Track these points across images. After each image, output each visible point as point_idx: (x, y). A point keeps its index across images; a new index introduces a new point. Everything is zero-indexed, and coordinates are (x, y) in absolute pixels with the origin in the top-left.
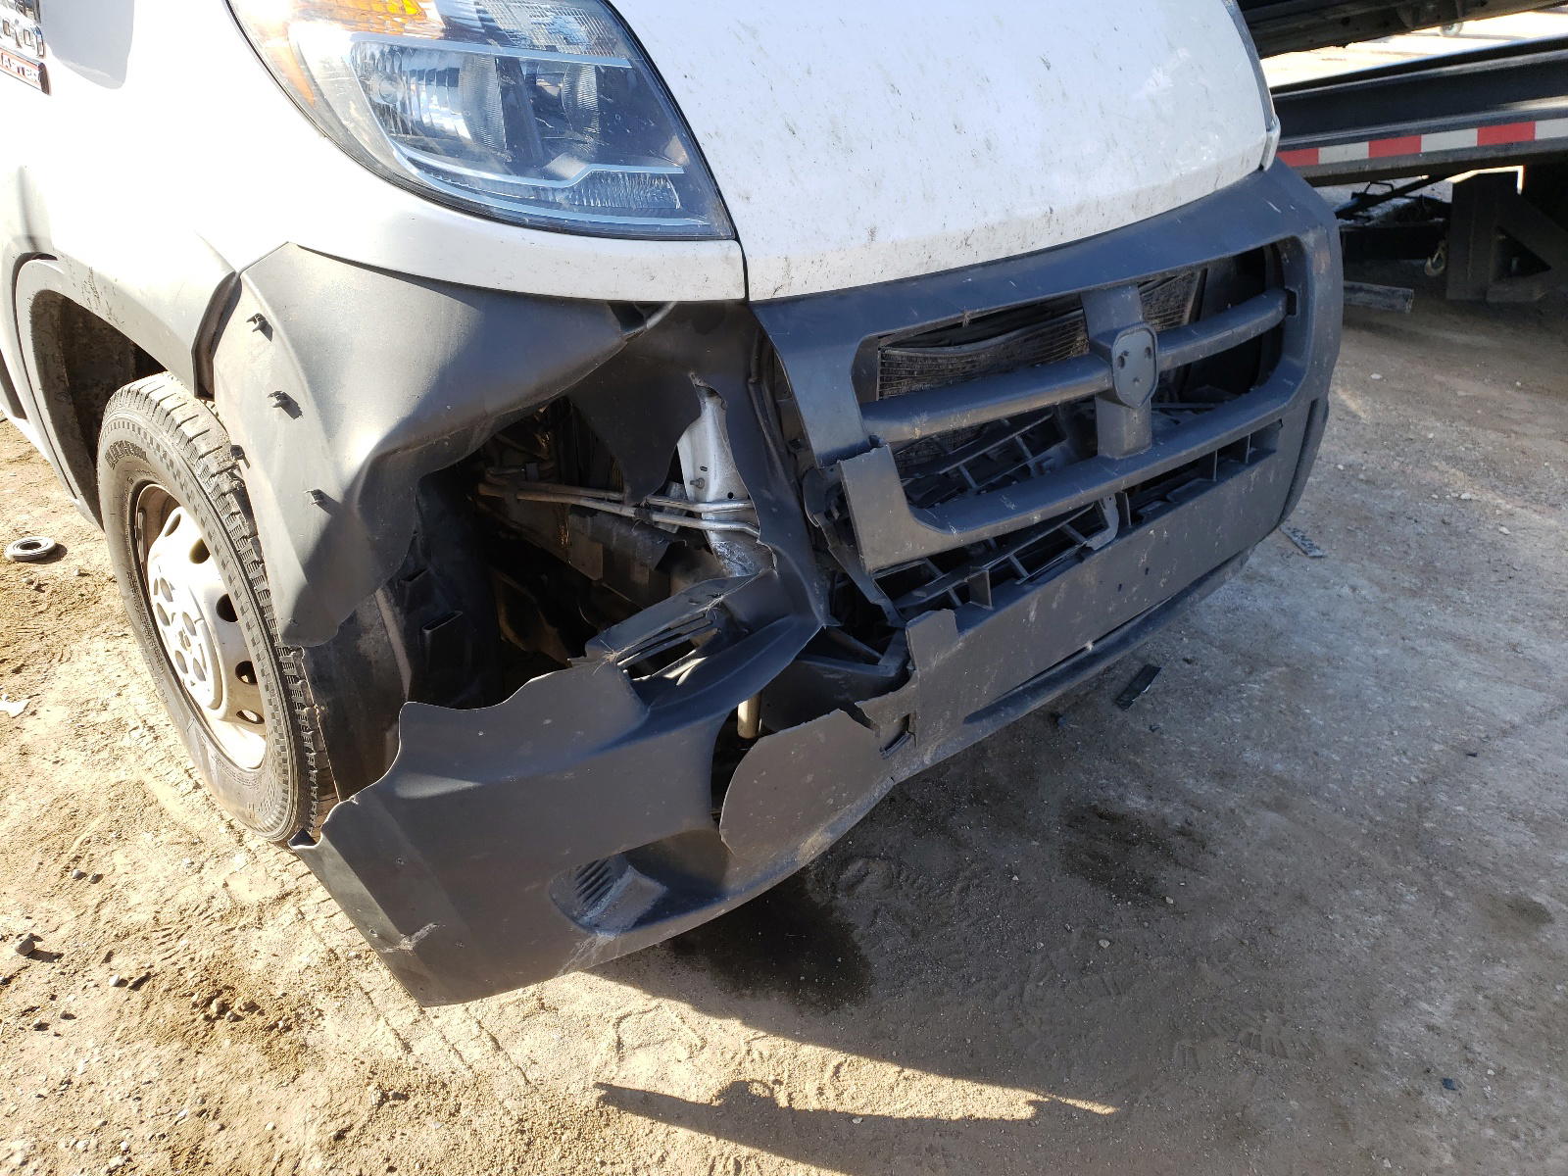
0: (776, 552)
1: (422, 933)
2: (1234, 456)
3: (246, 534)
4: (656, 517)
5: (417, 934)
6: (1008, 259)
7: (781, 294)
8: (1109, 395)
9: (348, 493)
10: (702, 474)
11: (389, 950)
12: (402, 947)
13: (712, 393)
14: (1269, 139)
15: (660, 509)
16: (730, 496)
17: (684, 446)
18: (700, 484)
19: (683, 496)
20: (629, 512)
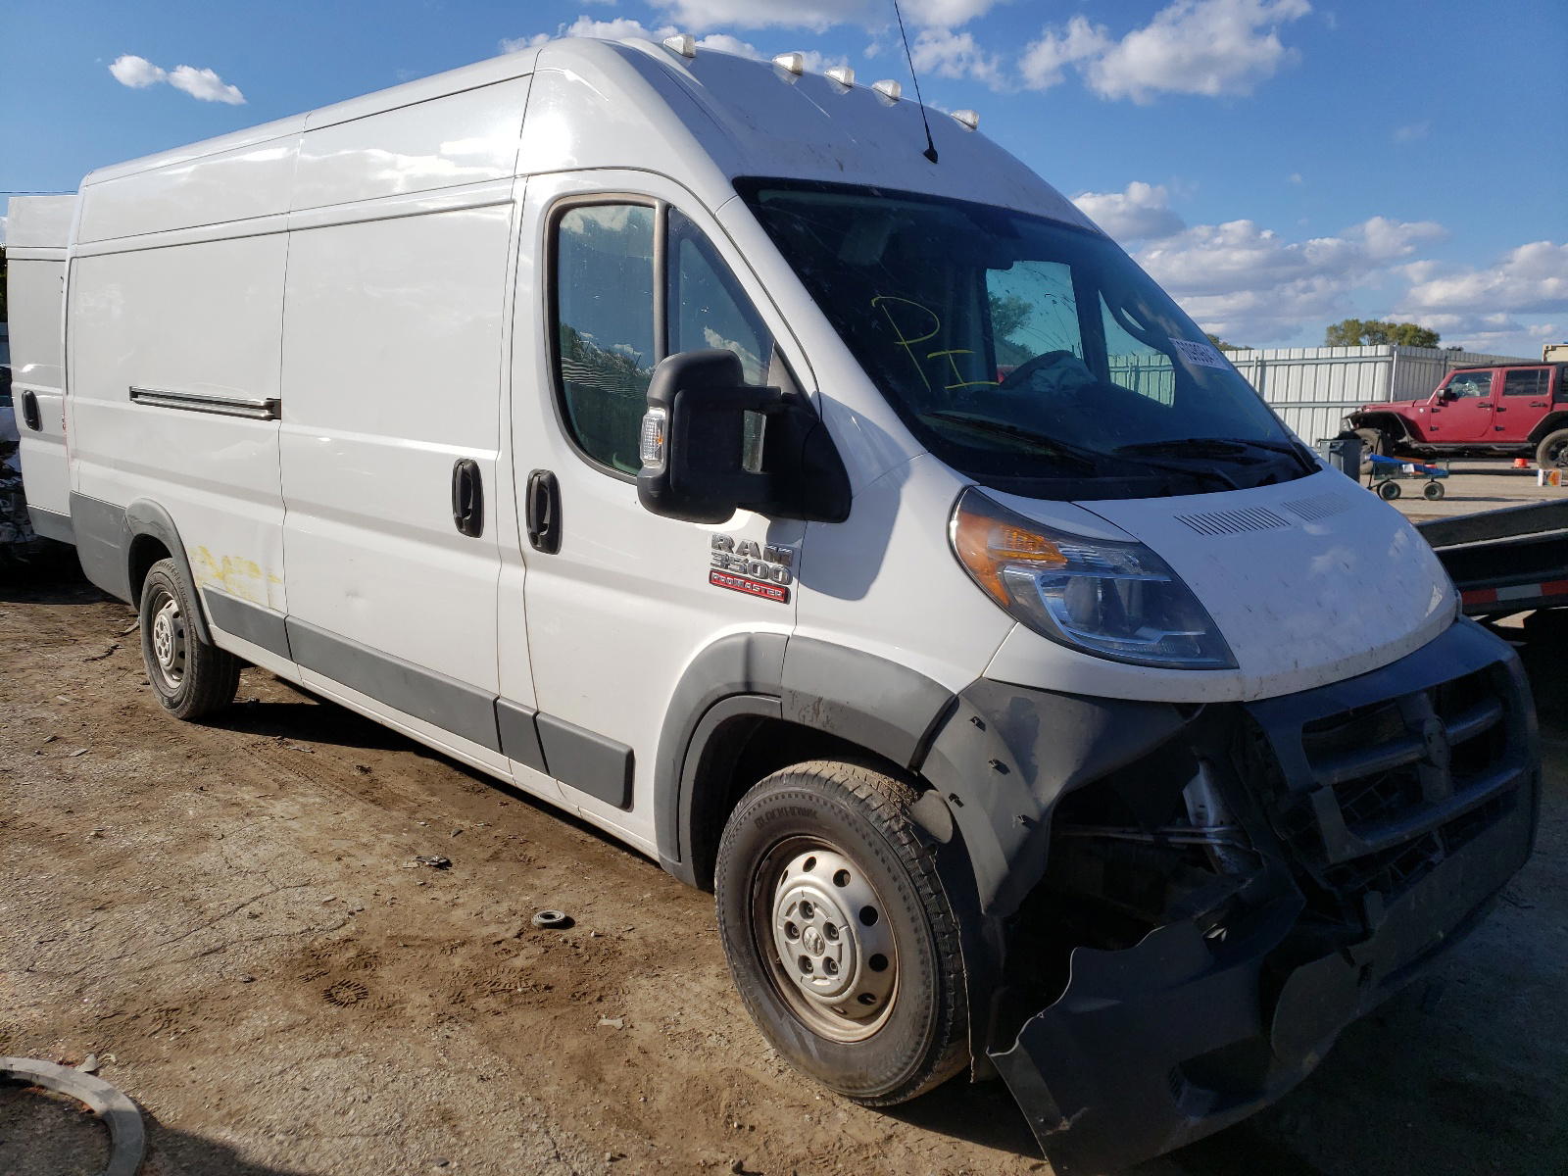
0: (1265, 857)
1: (1078, 1115)
2: (1495, 807)
3: (914, 856)
4: (1171, 840)
5: (1074, 1116)
6: (1354, 678)
7: (1257, 698)
8: (1426, 760)
9: (1043, 815)
10: (1201, 810)
11: (1049, 1133)
12: (1061, 1128)
13: (1203, 759)
14: (1458, 600)
15: (1171, 834)
16: (1222, 823)
17: (1186, 793)
18: (1200, 816)
19: (1189, 824)
20: (1149, 838)
